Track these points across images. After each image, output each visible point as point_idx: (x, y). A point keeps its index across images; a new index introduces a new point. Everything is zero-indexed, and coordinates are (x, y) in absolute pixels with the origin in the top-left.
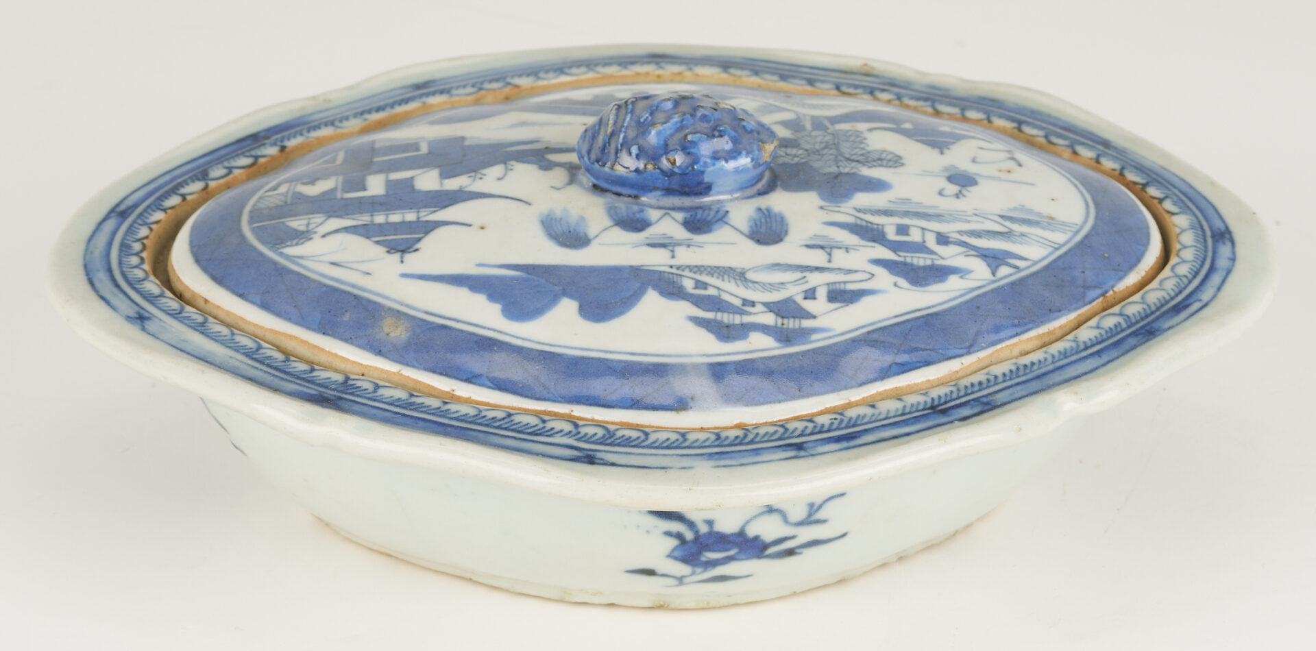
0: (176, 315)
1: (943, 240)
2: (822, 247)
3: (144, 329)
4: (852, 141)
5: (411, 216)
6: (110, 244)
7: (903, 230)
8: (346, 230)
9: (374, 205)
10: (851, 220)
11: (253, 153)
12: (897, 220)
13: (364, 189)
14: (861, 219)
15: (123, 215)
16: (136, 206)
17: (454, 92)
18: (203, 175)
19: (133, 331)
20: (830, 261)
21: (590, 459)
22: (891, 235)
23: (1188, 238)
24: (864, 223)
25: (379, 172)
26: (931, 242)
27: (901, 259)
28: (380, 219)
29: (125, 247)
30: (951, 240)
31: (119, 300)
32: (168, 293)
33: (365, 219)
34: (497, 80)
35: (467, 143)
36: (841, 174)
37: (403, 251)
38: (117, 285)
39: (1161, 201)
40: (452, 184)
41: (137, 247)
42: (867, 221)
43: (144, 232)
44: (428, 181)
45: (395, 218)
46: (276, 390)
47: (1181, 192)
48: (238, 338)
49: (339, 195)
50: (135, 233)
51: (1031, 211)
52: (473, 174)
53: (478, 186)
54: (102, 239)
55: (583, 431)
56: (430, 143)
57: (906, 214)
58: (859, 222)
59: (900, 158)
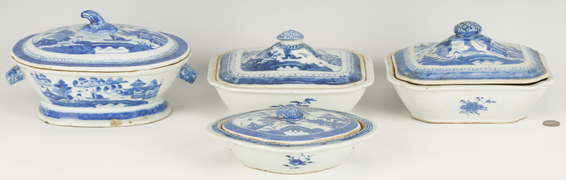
0: (359, 120)
4: (264, 122)
5: (327, 116)
6: (369, 128)
8: (336, 117)
9: (333, 118)
10: (267, 115)
11: (349, 137)
13: (334, 120)
15: (368, 131)
16: (366, 131)
18: (356, 134)
19: (365, 119)
22: (262, 114)
23: (219, 125)
25: (331, 122)
28: (332, 117)
29: (367, 127)
30: (254, 114)
31: (368, 121)
32: (361, 122)
33: (334, 117)
34: (313, 144)
35: (319, 124)
36: (267, 118)
37: (328, 114)
38: (368, 123)
39: (221, 129)
40: (321, 119)
41: (365, 127)
43: (365, 129)
44: (325, 120)
45: (329, 116)
46: (346, 113)
47: (217, 130)
48: (351, 117)
49: (337, 120)
51: (241, 119)
53: (318, 118)
54: (370, 128)
56: (324, 125)
57: (259, 116)
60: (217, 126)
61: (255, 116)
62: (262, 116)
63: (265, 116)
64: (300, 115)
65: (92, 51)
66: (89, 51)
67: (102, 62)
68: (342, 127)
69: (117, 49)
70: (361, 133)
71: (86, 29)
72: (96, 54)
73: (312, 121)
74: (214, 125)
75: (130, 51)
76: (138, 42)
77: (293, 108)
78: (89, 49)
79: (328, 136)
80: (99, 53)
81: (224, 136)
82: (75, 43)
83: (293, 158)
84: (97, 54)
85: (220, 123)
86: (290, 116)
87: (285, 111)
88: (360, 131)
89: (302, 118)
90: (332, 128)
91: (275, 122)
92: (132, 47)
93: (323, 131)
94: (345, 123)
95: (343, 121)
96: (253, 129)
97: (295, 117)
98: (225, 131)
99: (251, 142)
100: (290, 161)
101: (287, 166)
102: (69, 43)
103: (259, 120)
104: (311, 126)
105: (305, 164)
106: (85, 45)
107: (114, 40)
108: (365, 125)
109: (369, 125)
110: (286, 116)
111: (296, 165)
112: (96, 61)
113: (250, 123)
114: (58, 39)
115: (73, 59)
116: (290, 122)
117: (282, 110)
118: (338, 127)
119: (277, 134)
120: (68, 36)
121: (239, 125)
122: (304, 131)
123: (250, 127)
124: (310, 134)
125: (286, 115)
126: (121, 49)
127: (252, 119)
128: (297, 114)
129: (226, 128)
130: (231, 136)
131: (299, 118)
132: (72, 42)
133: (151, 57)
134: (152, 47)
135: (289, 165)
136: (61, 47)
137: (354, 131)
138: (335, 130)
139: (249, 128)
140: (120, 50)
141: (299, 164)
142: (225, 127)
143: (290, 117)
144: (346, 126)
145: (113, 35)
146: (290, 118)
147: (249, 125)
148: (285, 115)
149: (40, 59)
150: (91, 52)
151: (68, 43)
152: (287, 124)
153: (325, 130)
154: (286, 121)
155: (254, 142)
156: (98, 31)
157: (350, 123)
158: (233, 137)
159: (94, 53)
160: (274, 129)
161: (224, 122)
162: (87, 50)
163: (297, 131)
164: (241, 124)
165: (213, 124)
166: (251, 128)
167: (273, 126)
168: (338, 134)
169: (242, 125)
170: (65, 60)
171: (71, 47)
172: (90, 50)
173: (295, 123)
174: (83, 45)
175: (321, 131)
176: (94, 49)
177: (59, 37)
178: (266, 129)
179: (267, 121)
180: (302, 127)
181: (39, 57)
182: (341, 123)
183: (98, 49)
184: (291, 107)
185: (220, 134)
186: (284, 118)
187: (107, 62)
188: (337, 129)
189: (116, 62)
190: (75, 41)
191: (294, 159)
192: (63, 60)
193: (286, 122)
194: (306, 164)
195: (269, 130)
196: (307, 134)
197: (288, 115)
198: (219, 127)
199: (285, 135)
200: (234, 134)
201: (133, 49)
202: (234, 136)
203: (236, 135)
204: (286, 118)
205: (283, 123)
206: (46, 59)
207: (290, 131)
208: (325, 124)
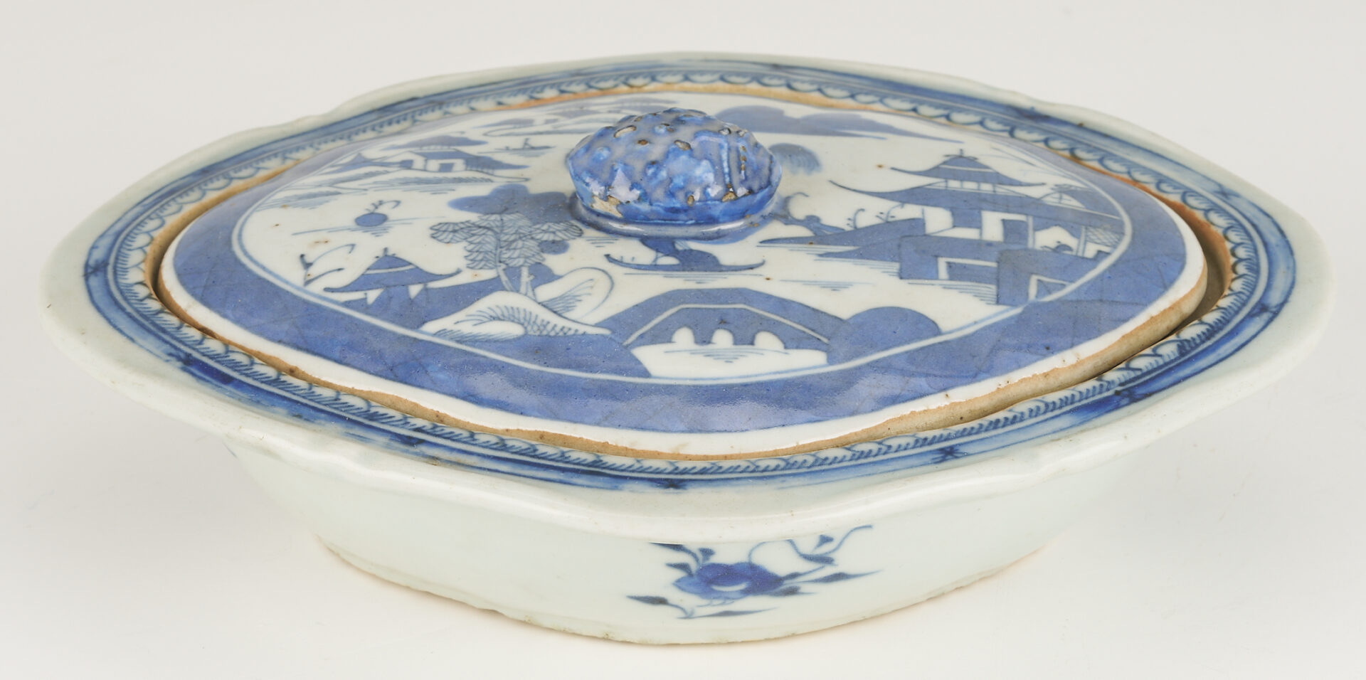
0: (1186, 192)
1: (407, 165)
2: (533, 148)
3: (1220, 185)
4: (481, 252)
5: (954, 184)
6: (1271, 276)
7: (446, 168)
8: (1020, 184)
9: (996, 203)
10: (499, 172)
11: (1132, 375)
12: (450, 175)
13: (1004, 222)
14: (487, 173)
15: (1262, 308)
16: (1251, 316)
17: (911, 441)
18: (1183, 347)
19: (1229, 185)
20: (527, 139)
21: (776, 67)
22: (459, 164)
23: (135, 257)
24: (485, 170)
25: (990, 244)
26: (419, 162)
27: (452, 147)
28: (986, 188)
29: (1254, 268)
30: (399, 165)
31: (1251, 212)
32: (1199, 215)
33: (1002, 190)
34: (863, 455)
35: (895, 267)
36: (500, 213)
37: (961, 157)
38: (1254, 226)
39: (149, 297)
40: (911, 211)
41: (1241, 269)
42: (482, 172)
43: (1237, 285)
44: (938, 221)
45: (970, 186)
46: (1080, 126)
47: (122, 309)
48: (1123, 169)
49: (1031, 223)
50: (1246, 284)
51: (304, 206)
52: (890, 220)
53: (885, 205)
54: (1281, 282)
55: (782, 82)
56: (935, 276)
57: (439, 181)
58: (490, 171)
59: (433, 237)
60: (125, 270)
61: (406, 182)
62: (459, 180)
63: (482, 190)
64: (751, 192)
68: (1071, 287)
70: (1212, 330)
73: (838, 236)
74: (98, 255)
77: (696, 135)
79: (974, 376)
81: (173, 370)
83: (707, 553)
85: (141, 240)
86: (677, 203)
87: (638, 166)
88: (1211, 317)
89: (770, 208)
90: (998, 302)
91: (558, 247)
93: (934, 329)
94: (1091, 251)
95: (1074, 224)
96: (399, 319)
97: (717, 210)
98: (185, 320)
99: (383, 439)
100: (679, 574)
101: (661, 601)
103: (441, 232)
104: (835, 287)
105: (793, 591)
108: (1233, 244)
109: (1266, 244)
110: (644, 207)
111: (727, 598)
113: (370, 261)
116: (674, 253)
117: (619, 151)
118: (1045, 289)
119: (579, 367)
121: (288, 274)
122: (792, 341)
123: (373, 295)
124: (831, 360)
125: (643, 198)
127: (384, 218)
128: (729, 187)
129: (194, 295)
130: (226, 380)
131: (742, 215)
135: (674, 595)
137: (1164, 313)
138: (1019, 319)
139: (361, 305)
141: (746, 592)
142: (183, 276)
143: (675, 211)
144: (1101, 277)
146: (671, 217)
147: (362, 283)
148: (637, 192)
152: (654, 267)
153: (944, 325)
154: (645, 240)
155: (409, 441)
157: (1127, 240)
158: (240, 385)
160: (561, 323)
161: (172, 221)
163: (737, 342)
164: (308, 265)
165: (93, 247)
166: (379, 308)
167: (547, 292)
168: (1044, 356)
169: (314, 271)
173: (711, 264)
175: (920, 338)
178: (494, 318)
179: (499, 246)
180: (769, 297)
182: (1061, 247)
184: (685, 133)
185: (144, 354)
186: (630, 217)
188: (1036, 306)
191: (715, 559)
193: (646, 255)
194: (805, 588)
195: (514, 330)
196: (808, 361)
197: (659, 194)
198: (136, 275)
199: (646, 374)
200: (250, 354)
202: (254, 375)
203: (268, 361)
204: (645, 220)
205: (619, 262)
207: (684, 337)
208: (942, 263)
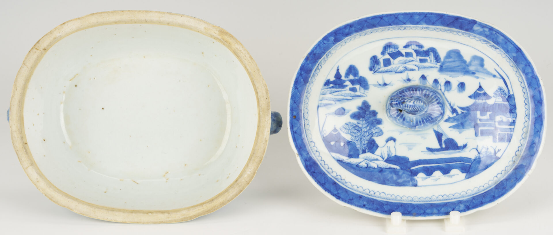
65: (413, 181)
66: (409, 182)
67: (428, 199)
69: (448, 176)
71: (399, 120)
72: (419, 186)
75: (467, 177)
76: (477, 150)
78: (407, 178)
80: (424, 186)
82: (386, 161)
84: (421, 186)
92: (470, 166)
102: (377, 160)
106: (401, 169)
107: (441, 149)
112: (420, 198)
114: (359, 142)
115: (387, 194)
120: (372, 134)
126: (454, 175)
132: (381, 156)
133: (497, 177)
134: (498, 155)
136: (366, 168)
140: (453, 177)
145: (440, 131)
149: (336, 179)
150: (411, 183)
151: (375, 160)
156: (417, 127)
159: (416, 185)
162: (405, 179)
170: (375, 194)
171: (381, 170)
172: (409, 179)
174: (398, 167)
176: (415, 178)
177: (359, 134)
181: (334, 174)
183: (422, 178)
187: (436, 199)
189: (448, 200)
190: (386, 157)
192: (372, 193)
201: (471, 170)
206: (346, 184)
